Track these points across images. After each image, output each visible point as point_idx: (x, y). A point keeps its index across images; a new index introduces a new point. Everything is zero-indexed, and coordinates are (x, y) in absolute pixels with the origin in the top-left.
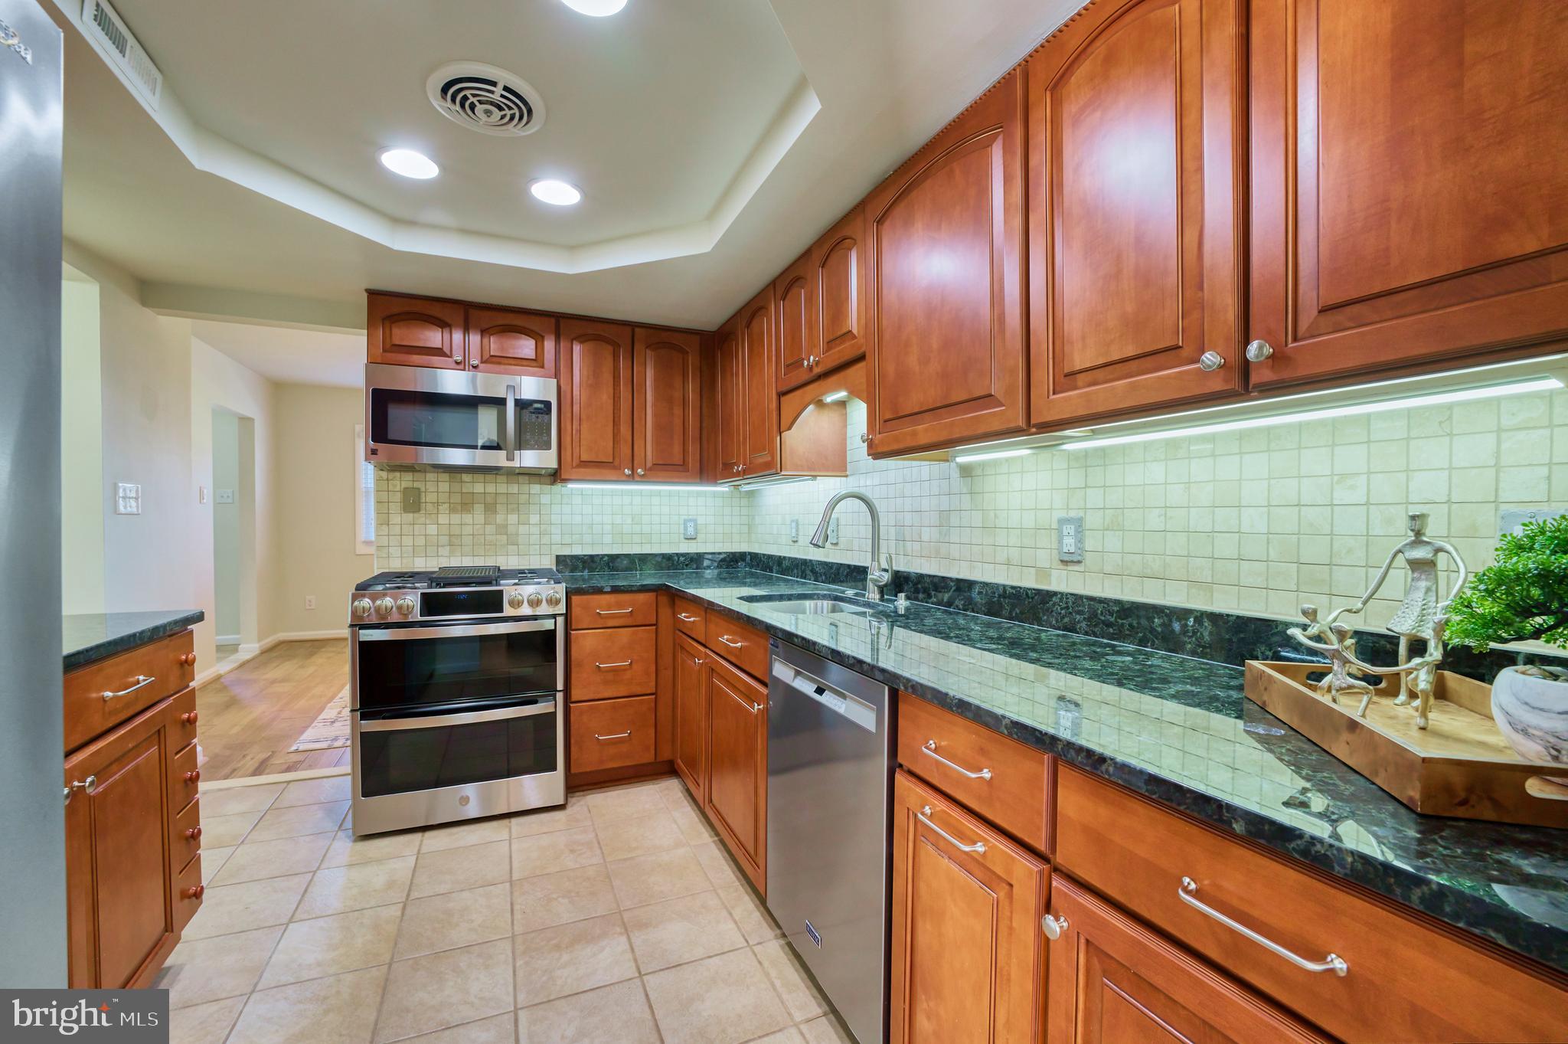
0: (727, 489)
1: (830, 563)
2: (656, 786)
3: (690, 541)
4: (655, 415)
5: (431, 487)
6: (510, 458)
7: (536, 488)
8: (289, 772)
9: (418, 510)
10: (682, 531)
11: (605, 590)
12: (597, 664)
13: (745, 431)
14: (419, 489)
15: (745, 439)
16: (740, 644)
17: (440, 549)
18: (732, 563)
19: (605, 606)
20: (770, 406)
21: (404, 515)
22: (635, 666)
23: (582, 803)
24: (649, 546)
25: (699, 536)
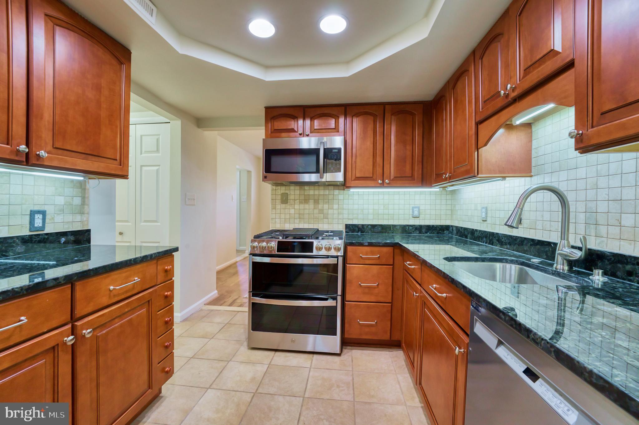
0: (438, 190)
1: (514, 236)
2: (391, 353)
3: (415, 219)
4: (396, 151)
5: (292, 192)
6: (322, 177)
7: (336, 192)
8: (241, 307)
9: (287, 203)
10: (411, 213)
11: (365, 244)
12: (360, 283)
13: (450, 153)
14: (287, 193)
15: (451, 157)
16: (444, 295)
17: (295, 220)
18: (441, 231)
19: (364, 252)
20: (470, 133)
21: (281, 205)
22: (380, 286)
23: (350, 354)
24: (392, 221)
25: (421, 216)
